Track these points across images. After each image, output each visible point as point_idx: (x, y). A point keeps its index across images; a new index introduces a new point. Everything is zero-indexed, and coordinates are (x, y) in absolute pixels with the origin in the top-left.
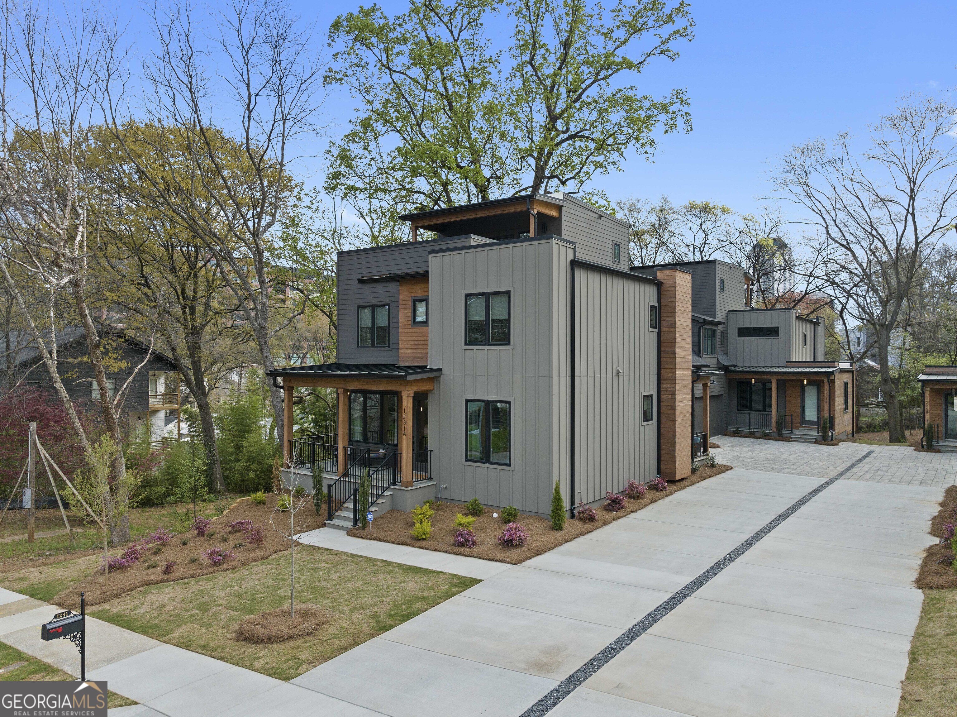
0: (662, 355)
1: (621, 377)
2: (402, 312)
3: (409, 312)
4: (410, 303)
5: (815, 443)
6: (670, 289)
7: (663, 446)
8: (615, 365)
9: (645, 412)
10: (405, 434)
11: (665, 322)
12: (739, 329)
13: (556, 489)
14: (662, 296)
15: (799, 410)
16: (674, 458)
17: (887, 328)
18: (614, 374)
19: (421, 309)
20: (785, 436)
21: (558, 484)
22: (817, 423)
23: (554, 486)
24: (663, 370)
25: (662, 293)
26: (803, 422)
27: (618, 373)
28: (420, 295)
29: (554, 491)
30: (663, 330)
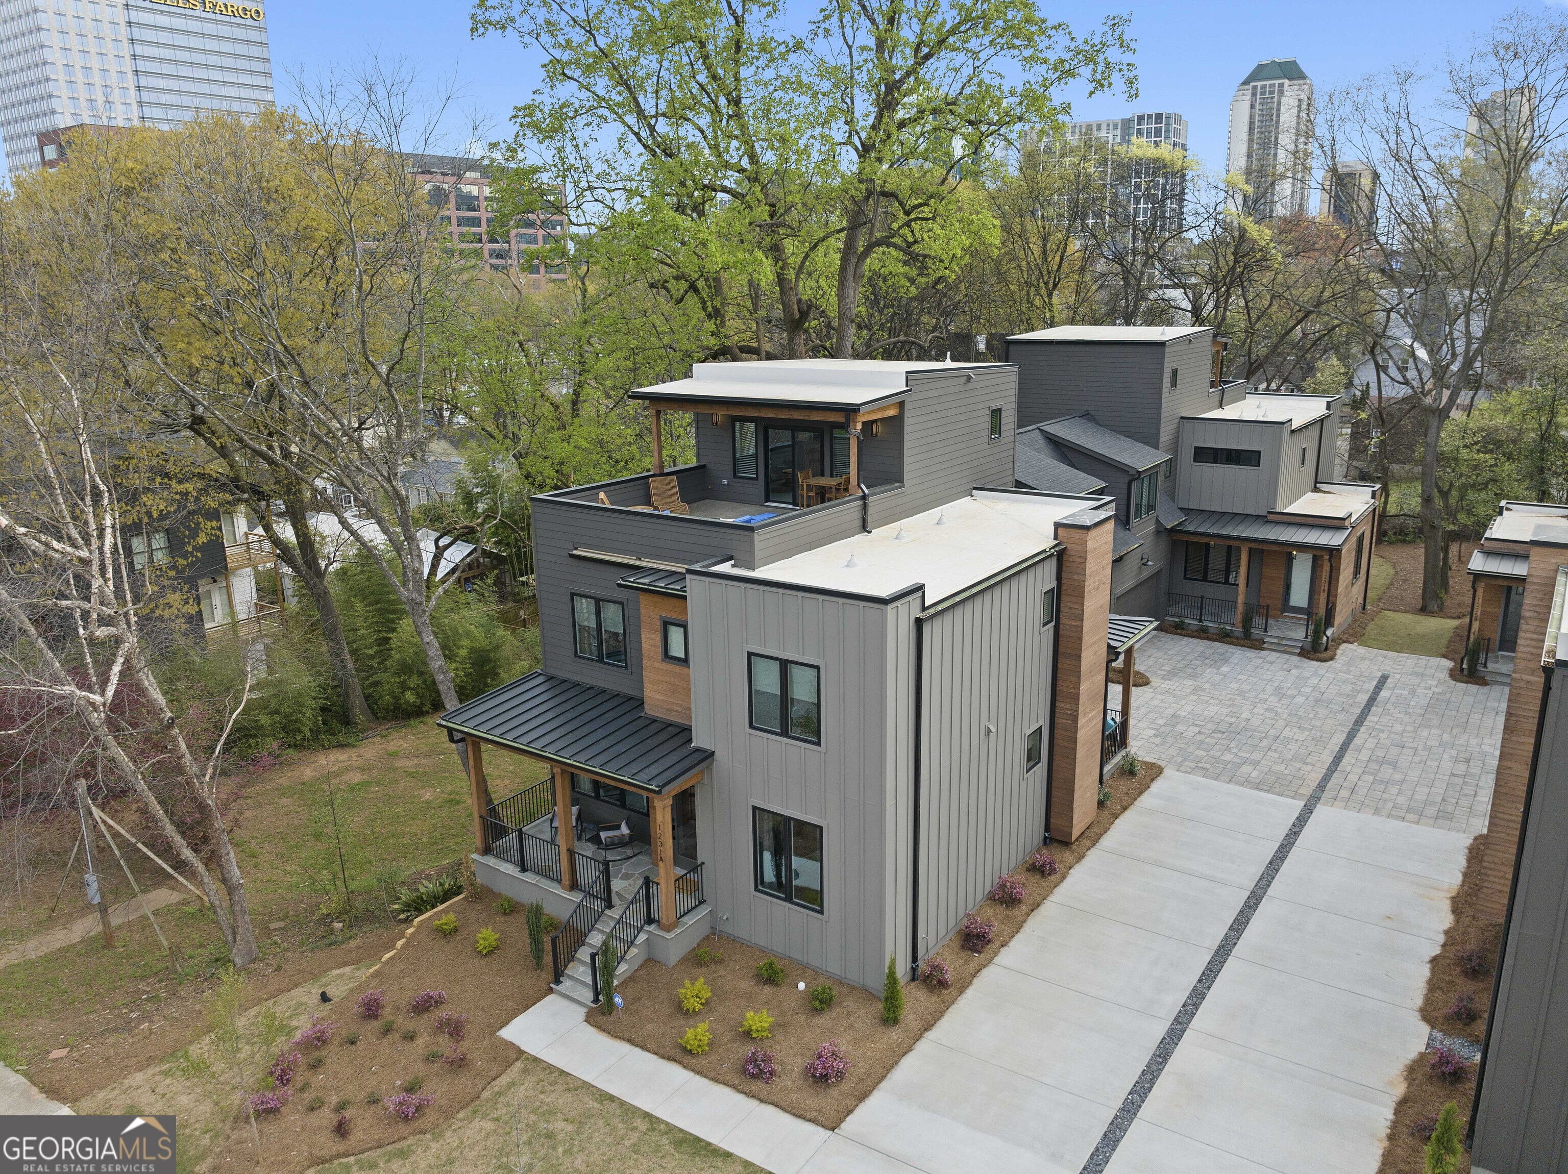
0: (1060, 659)
1: (993, 736)
2: (645, 635)
3: (658, 638)
4: (658, 624)
5: (1299, 655)
6: (1077, 559)
7: (1055, 793)
8: (984, 722)
9: (1029, 751)
10: (661, 859)
11: (1066, 610)
12: (1196, 448)
13: (890, 969)
14: (1064, 569)
15: (1281, 590)
16: (1072, 811)
17: (1440, 416)
18: (982, 733)
19: (676, 635)
20: (1253, 637)
21: (893, 961)
22: (1309, 611)
23: (887, 964)
24: (1060, 682)
25: (1064, 563)
26: (1286, 606)
27: (989, 731)
28: (673, 616)
29: (887, 971)
30: (1063, 620)
